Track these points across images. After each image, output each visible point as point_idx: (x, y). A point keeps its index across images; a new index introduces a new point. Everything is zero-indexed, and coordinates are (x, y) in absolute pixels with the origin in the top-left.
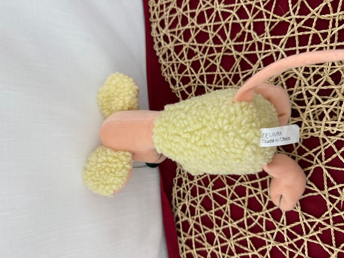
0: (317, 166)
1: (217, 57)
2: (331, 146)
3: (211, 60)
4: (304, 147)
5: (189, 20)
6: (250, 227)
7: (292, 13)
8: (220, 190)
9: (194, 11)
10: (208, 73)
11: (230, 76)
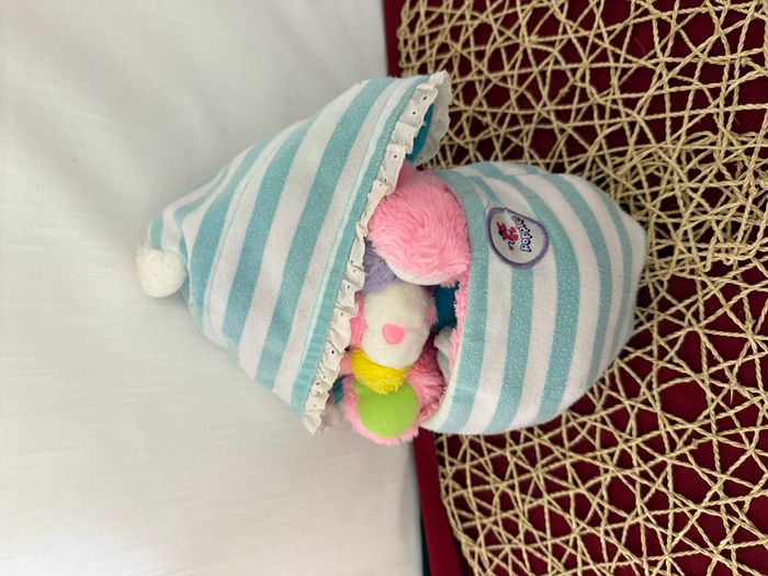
0: (690, 329)
2: (714, 296)
3: (513, 139)
4: (669, 297)
5: (473, 65)
6: (572, 443)
7: (659, 54)
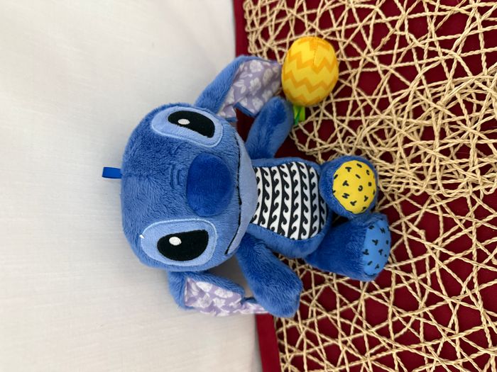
1: (352, 75)
9: (314, 11)
10: (339, 100)
11: (374, 101)
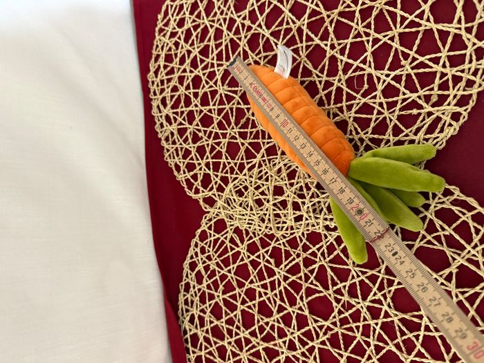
0: (320, 263)
1: (222, 143)
2: (332, 243)
3: (216, 146)
4: (308, 243)
5: (192, 101)
6: (262, 336)
8: (231, 294)
9: (197, 90)
10: (214, 160)
11: (236, 164)
